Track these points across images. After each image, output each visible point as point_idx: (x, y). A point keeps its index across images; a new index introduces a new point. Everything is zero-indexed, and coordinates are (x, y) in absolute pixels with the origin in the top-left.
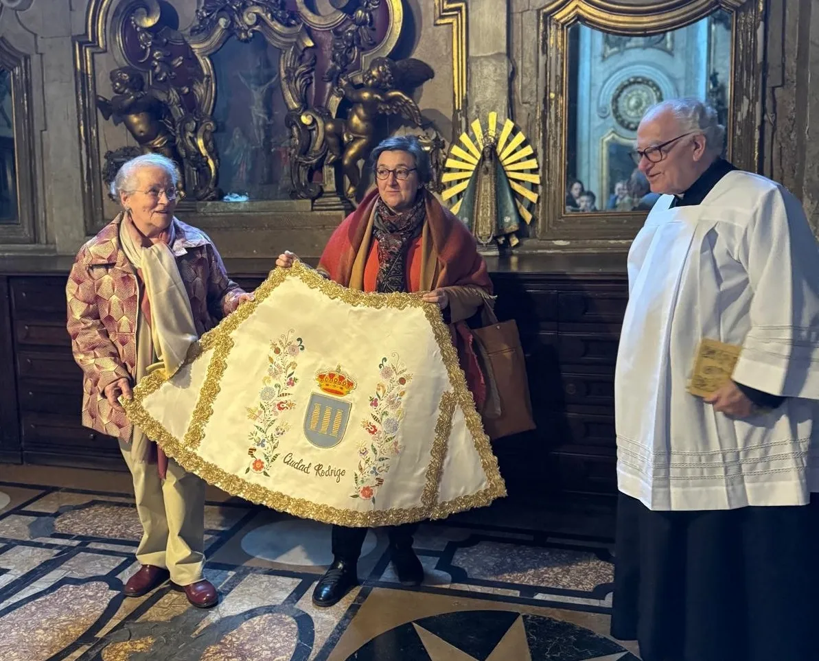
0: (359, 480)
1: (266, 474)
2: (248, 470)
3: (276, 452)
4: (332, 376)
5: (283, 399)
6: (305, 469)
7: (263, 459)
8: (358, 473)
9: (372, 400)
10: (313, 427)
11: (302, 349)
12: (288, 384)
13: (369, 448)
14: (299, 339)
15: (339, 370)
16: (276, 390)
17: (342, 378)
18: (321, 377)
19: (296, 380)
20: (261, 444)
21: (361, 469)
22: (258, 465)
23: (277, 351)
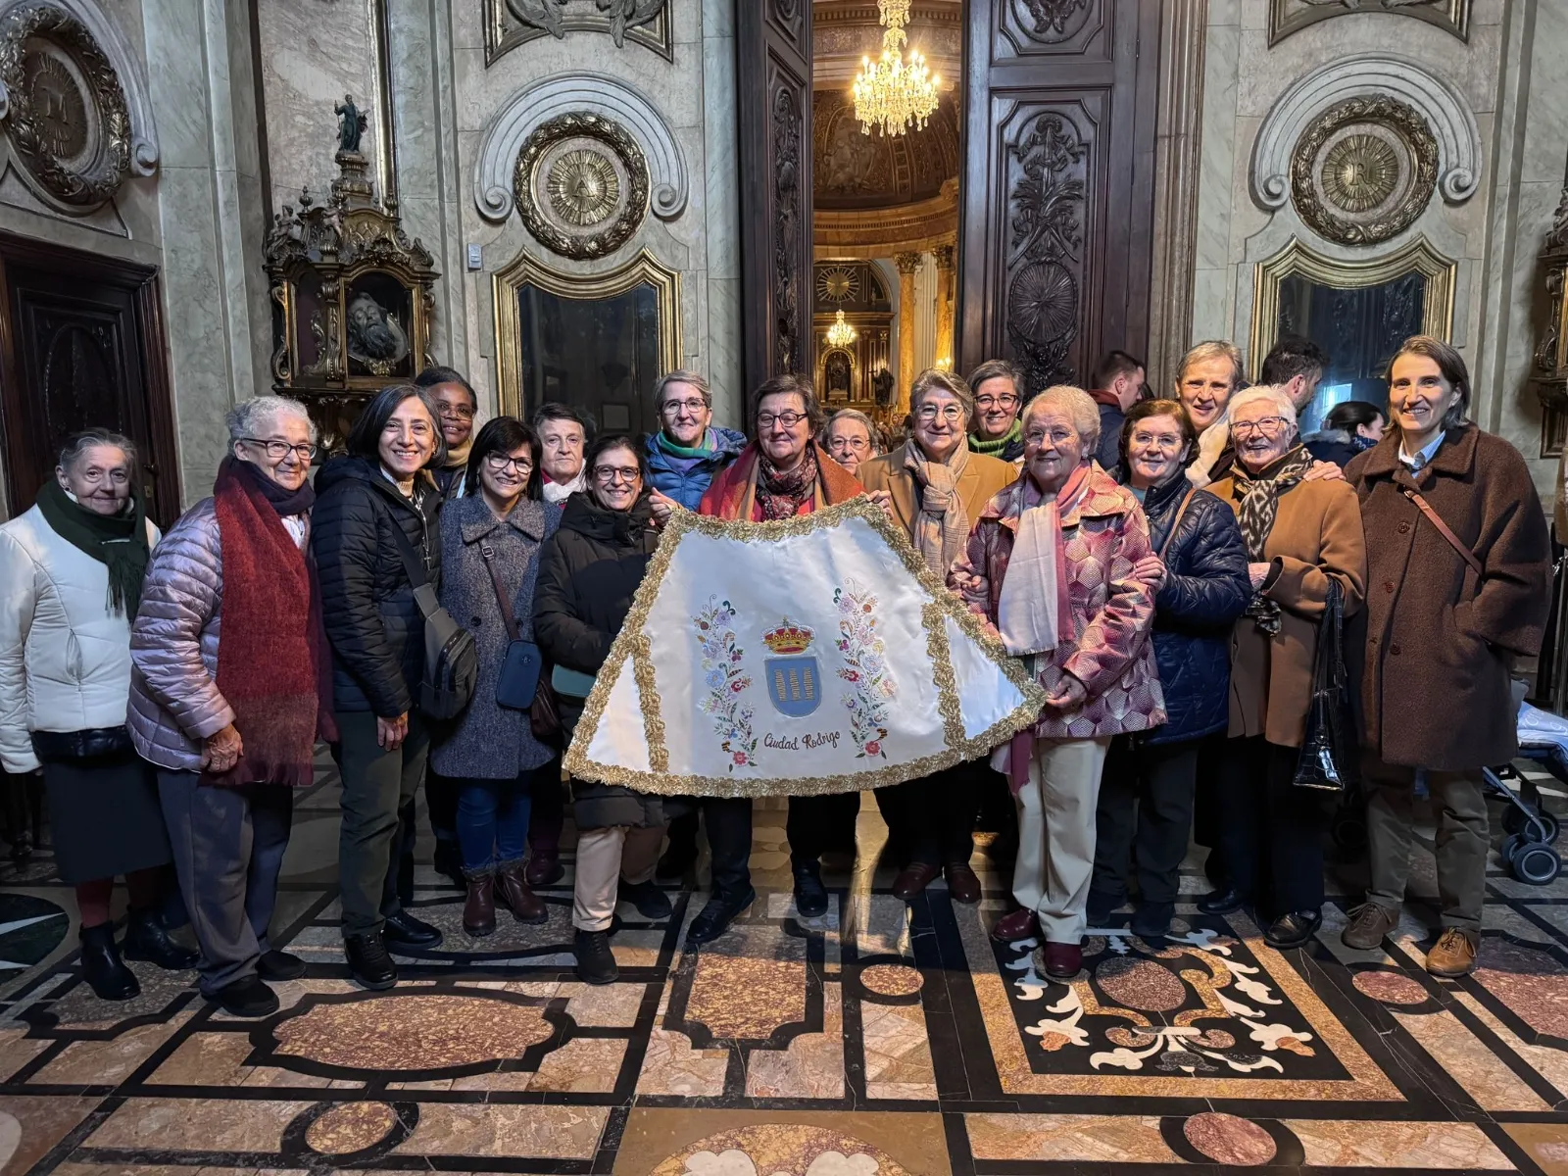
0: (859, 737)
1: (752, 764)
2: (731, 767)
3: (752, 738)
4: (780, 632)
5: (735, 678)
6: (793, 746)
7: (742, 750)
8: (854, 729)
9: (839, 642)
10: (783, 696)
11: (733, 613)
12: (734, 659)
13: (856, 698)
14: (726, 603)
15: (786, 623)
16: (723, 670)
17: (793, 631)
18: (769, 637)
19: (740, 652)
20: (732, 734)
21: (856, 725)
22: (740, 759)
23: (704, 626)
